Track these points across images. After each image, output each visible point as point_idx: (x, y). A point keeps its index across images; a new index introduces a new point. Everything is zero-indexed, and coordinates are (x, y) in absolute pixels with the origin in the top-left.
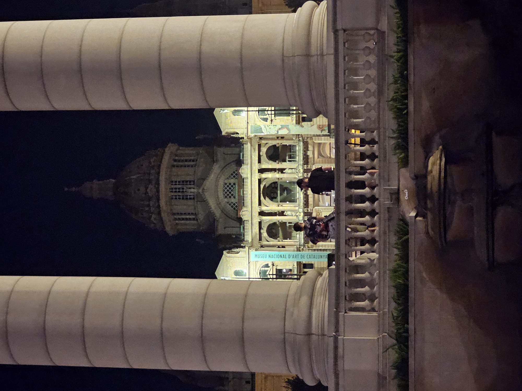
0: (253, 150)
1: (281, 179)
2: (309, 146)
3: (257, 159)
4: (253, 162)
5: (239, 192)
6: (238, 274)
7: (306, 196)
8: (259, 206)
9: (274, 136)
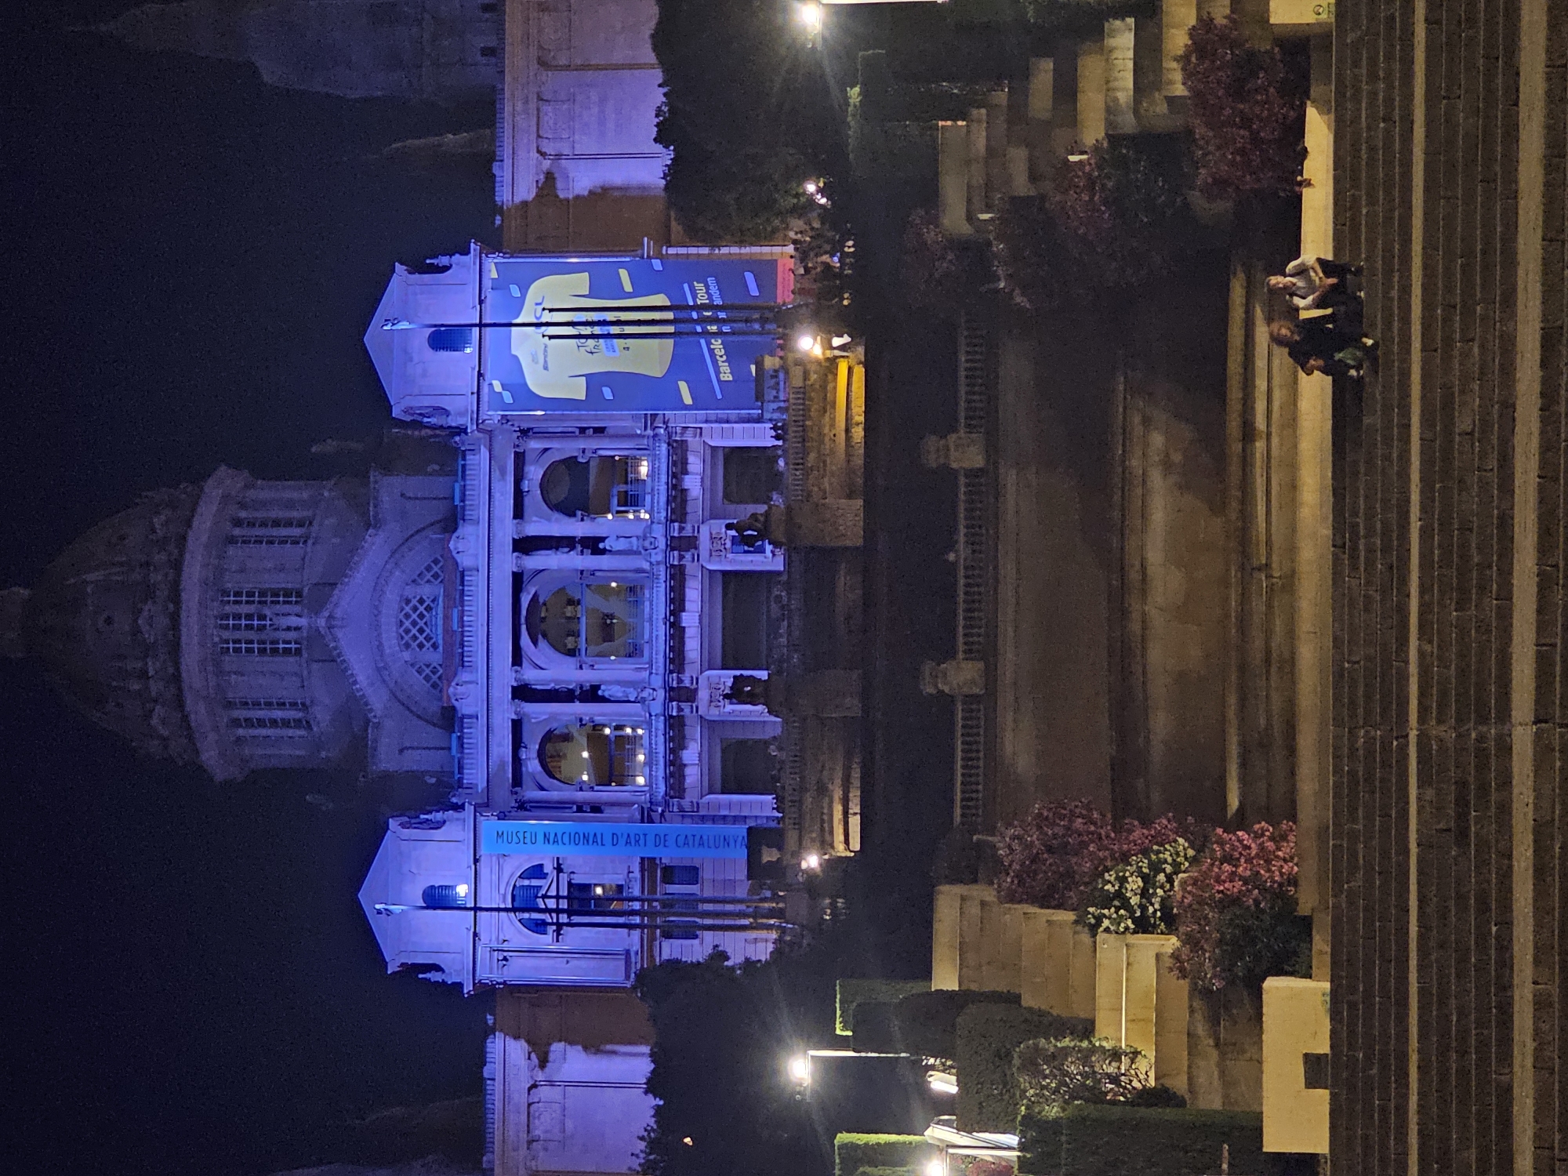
0: (496, 473)
1: (593, 572)
2: (691, 459)
3: (511, 503)
4: (496, 512)
5: (447, 617)
6: (437, 899)
7: (676, 632)
8: (513, 665)
9: (572, 425)
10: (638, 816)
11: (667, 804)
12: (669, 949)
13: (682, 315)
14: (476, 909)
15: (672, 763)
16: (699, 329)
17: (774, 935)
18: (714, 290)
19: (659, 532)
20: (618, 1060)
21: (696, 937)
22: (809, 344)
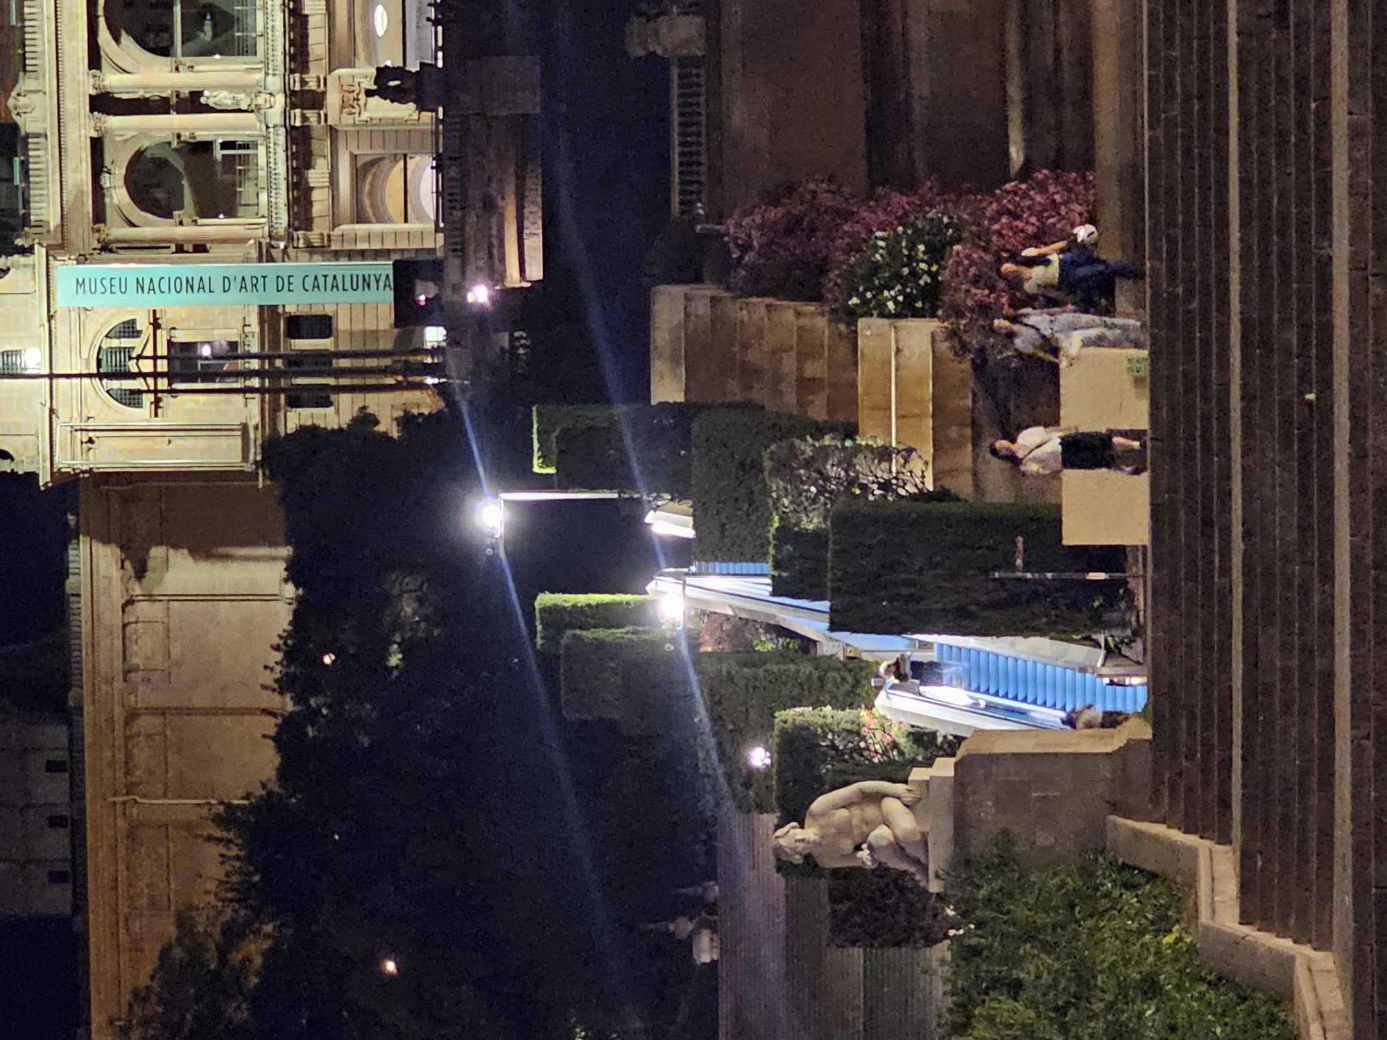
6: (3, 369)
7: (298, 22)
8: (90, 68)
10: (254, 254)
11: (290, 238)
12: (295, 419)
14: (51, 376)
15: (296, 186)
20: (235, 565)
21: (330, 403)
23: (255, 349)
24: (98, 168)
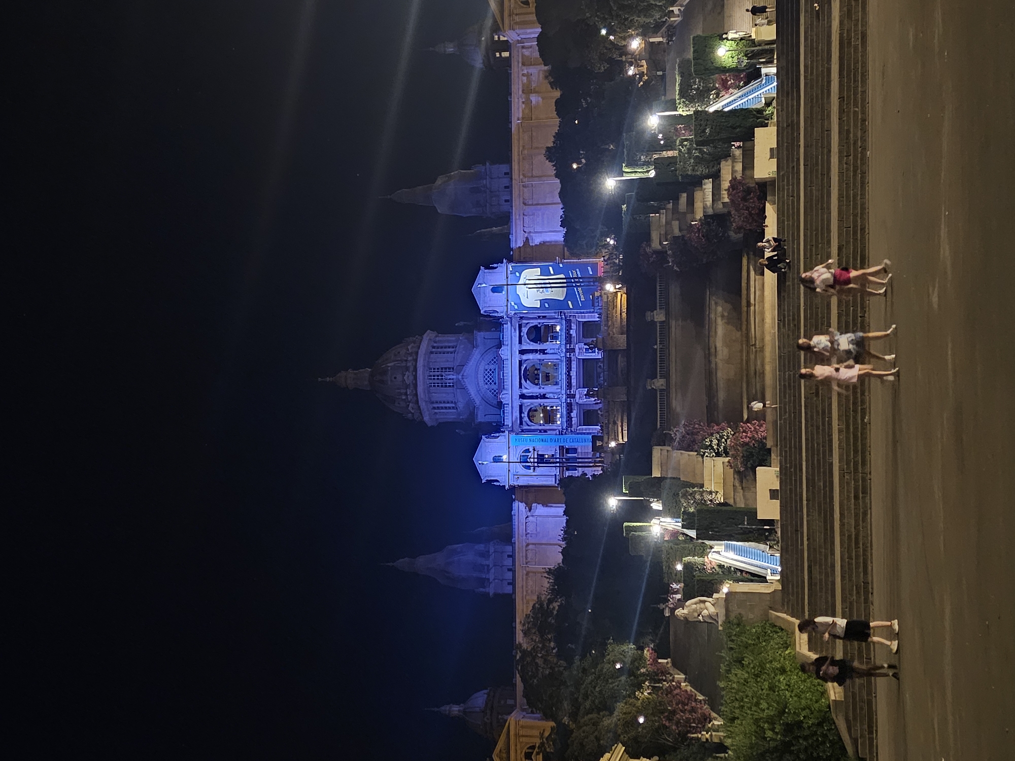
0: (513, 330)
1: (543, 360)
2: (572, 325)
3: (518, 339)
4: (513, 342)
5: (499, 375)
6: (497, 459)
7: (569, 377)
8: (519, 388)
9: (536, 315)
10: (558, 433)
11: (567, 429)
12: (567, 474)
13: (568, 280)
14: (509, 462)
15: (568, 417)
16: (574, 285)
17: (600, 468)
18: (578, 273)
19: (563, 347)
20: (552, 508)
21: (576, 470)
22: (609, 287)
23: (558, 456)
24: (521, 412)
